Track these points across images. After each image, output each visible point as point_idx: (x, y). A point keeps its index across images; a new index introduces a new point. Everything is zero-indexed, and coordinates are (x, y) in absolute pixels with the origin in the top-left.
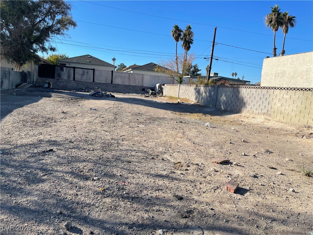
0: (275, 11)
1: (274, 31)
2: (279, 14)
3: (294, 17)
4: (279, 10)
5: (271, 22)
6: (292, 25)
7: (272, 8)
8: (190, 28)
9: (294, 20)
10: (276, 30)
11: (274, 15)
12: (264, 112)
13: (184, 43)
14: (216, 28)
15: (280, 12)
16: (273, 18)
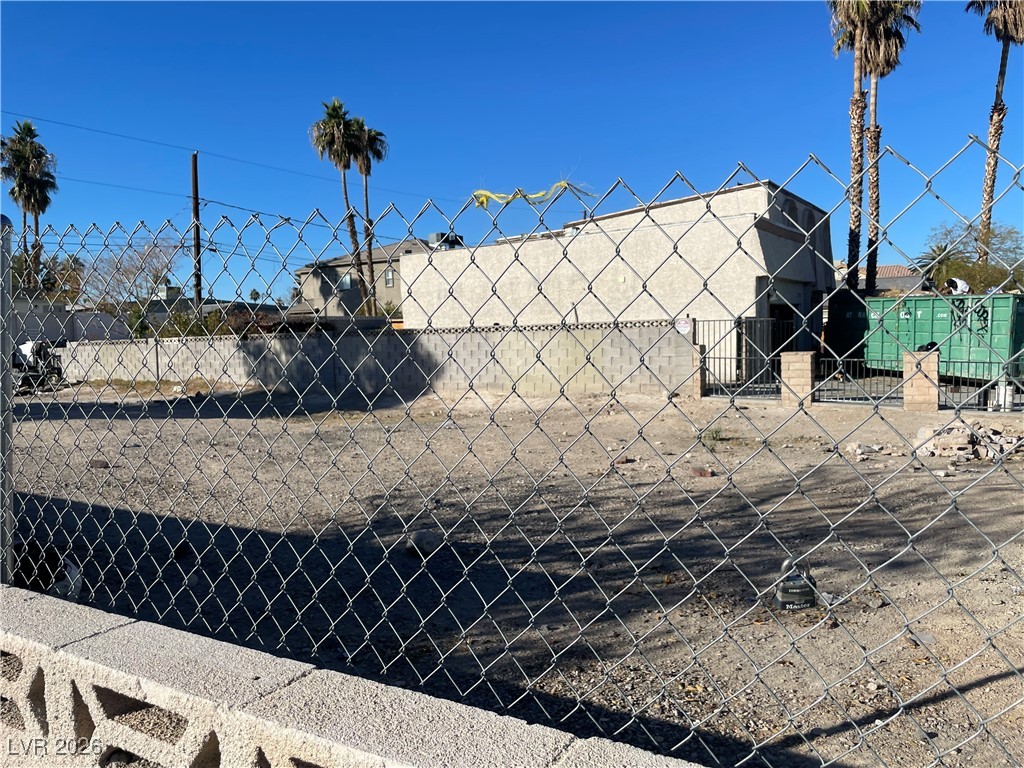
0: (335, 113)
1: (340, 169)
2: (347, 125)
3: (381, 134)
4: (345, 114)
5: (331, 143)
6: (379, 155)
7: (327, 107)
8: (28, 131)
9: (380, 140)
10: (347, 166)
11: (335, 128)
12: (485, 382)
13: (21, 187)
14: (195, 157)
15: (348, 117)
16: (336, 136)
